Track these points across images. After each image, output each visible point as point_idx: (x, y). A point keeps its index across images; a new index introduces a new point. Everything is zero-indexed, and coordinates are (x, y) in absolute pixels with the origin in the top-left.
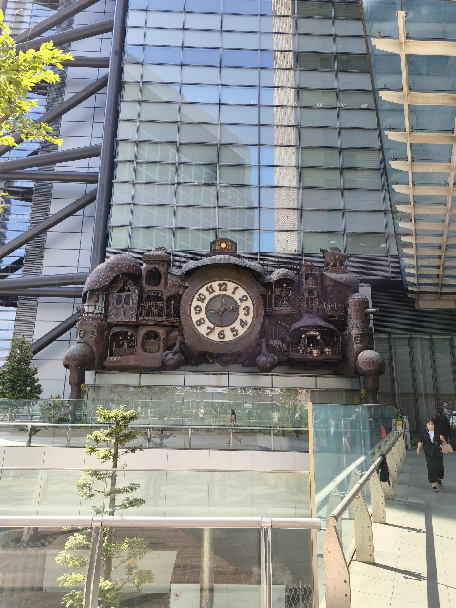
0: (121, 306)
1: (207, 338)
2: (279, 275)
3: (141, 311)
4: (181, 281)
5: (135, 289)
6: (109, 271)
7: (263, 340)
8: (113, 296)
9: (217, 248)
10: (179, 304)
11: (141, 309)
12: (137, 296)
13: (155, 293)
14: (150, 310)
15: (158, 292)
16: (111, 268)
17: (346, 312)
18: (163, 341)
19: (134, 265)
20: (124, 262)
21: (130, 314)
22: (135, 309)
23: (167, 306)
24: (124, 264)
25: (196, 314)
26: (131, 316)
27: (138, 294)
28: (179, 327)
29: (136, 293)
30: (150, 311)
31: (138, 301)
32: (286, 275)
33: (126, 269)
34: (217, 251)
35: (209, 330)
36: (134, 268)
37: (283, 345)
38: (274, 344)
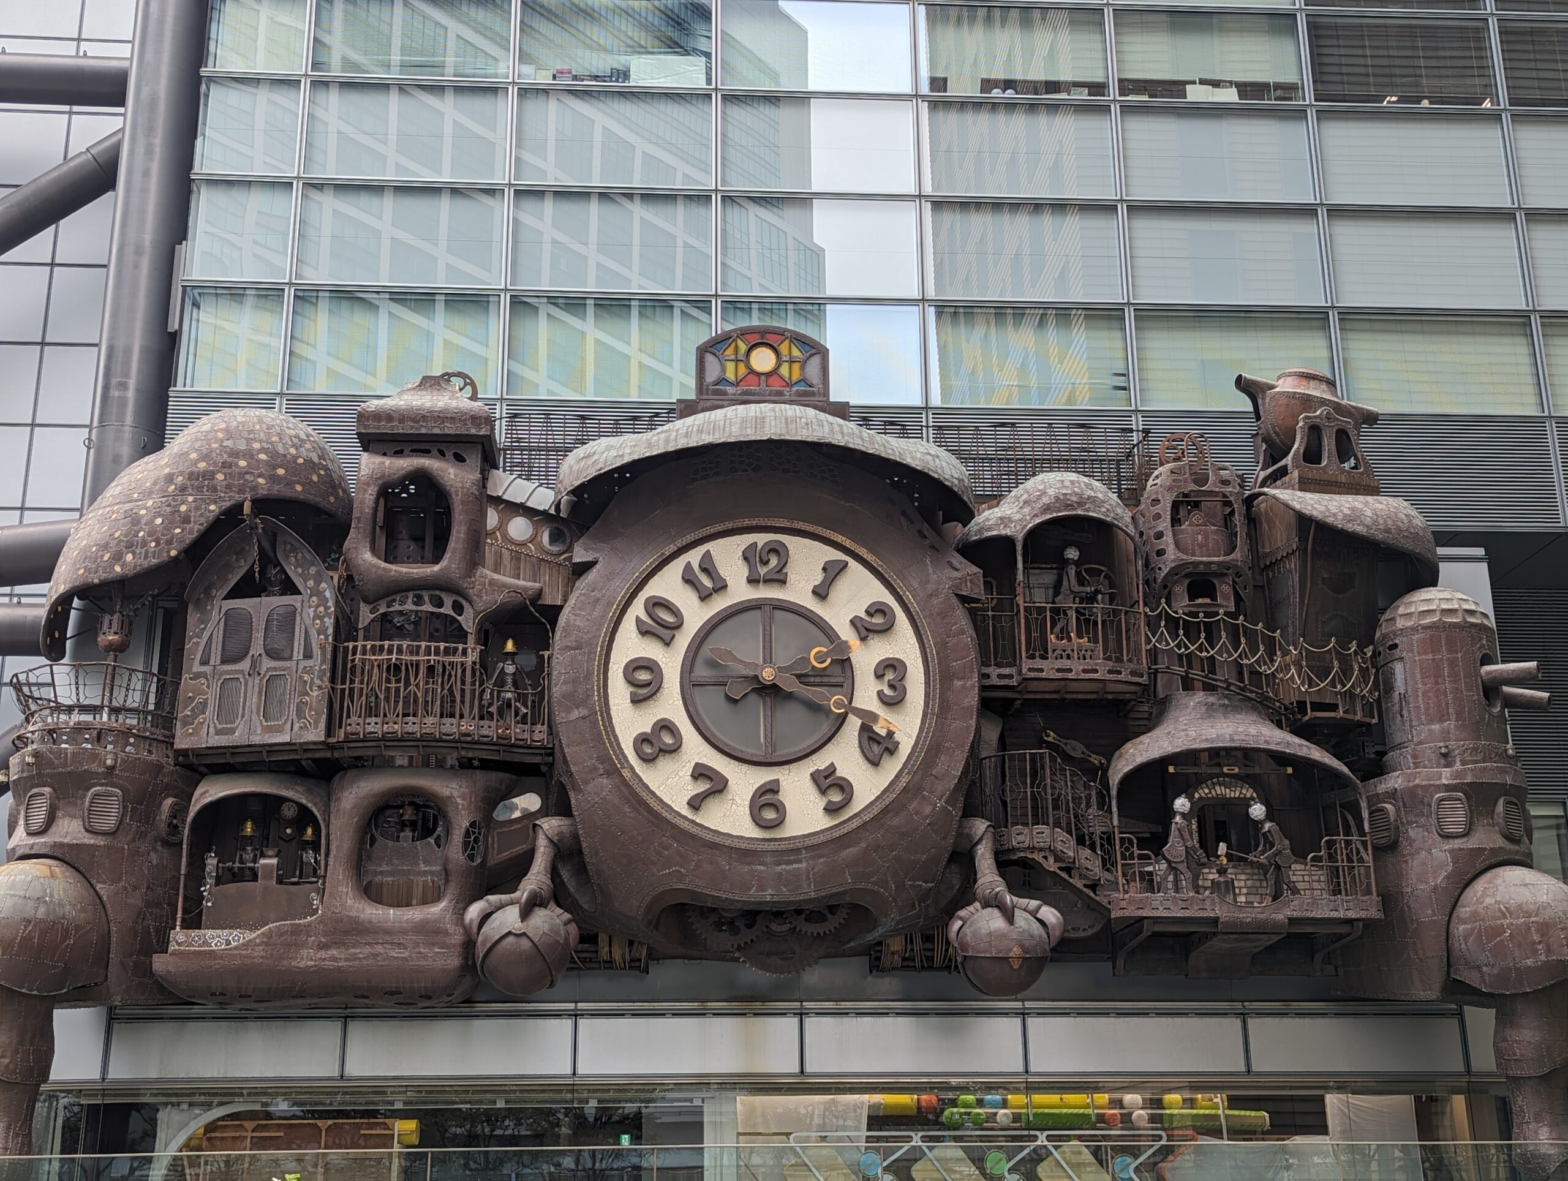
0: (245, 665)
1: (693, 822)
2: (1045, 500)
3: (351, 690)
4: (553, 540)
5: (318, 579)
6: (183, 489)
7: (980, 826)
8: (205, 622)
9: (730, 375)
10: (546, 654)
11: (352, 682)
12: (328, 615)
13: (419, 601)
14: (398, 681)
15: (438, 593)
16: (192, 476)
17: (1386, 686)
18: (466, 845)
19: (316, 460)
20: (265, 445)
21: (293, 707)
22: (320, 678)
23: (484, 665)
24: (263, 457)
25: (636, 701)
26: (300, 714)
27: (337, 603)
28: (544, 769)
29: (323, 601)
30: (397, 690)
31: (335, 639)
32: (1081, 504)
33: (273, 479)
34: (730, 390)
35: (703, 786)
36: (315, 478)
37: (1081, 851)
38: (1034, 847)
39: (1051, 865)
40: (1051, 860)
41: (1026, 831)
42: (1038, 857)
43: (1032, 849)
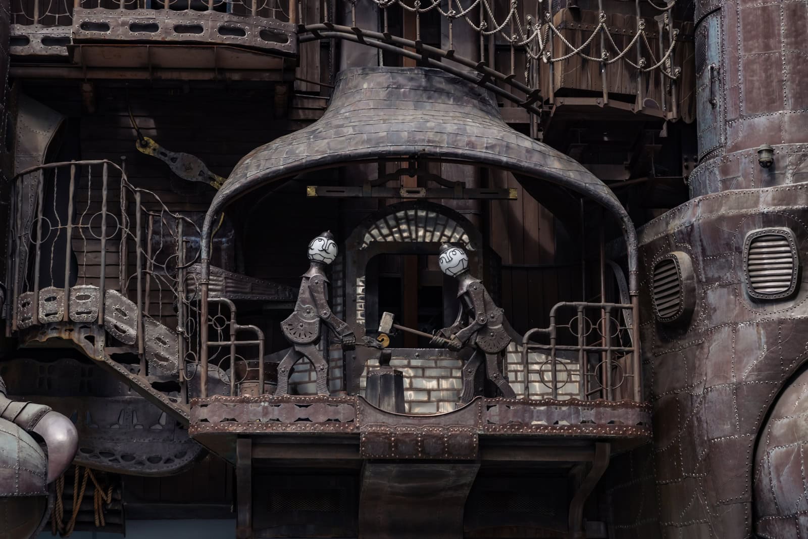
37: (149, 328)
38: (71, 322)
39: (99, 351)
40: (100, 343)
41: (61, 294)
42: (79, 337)
43: (69, 324)
